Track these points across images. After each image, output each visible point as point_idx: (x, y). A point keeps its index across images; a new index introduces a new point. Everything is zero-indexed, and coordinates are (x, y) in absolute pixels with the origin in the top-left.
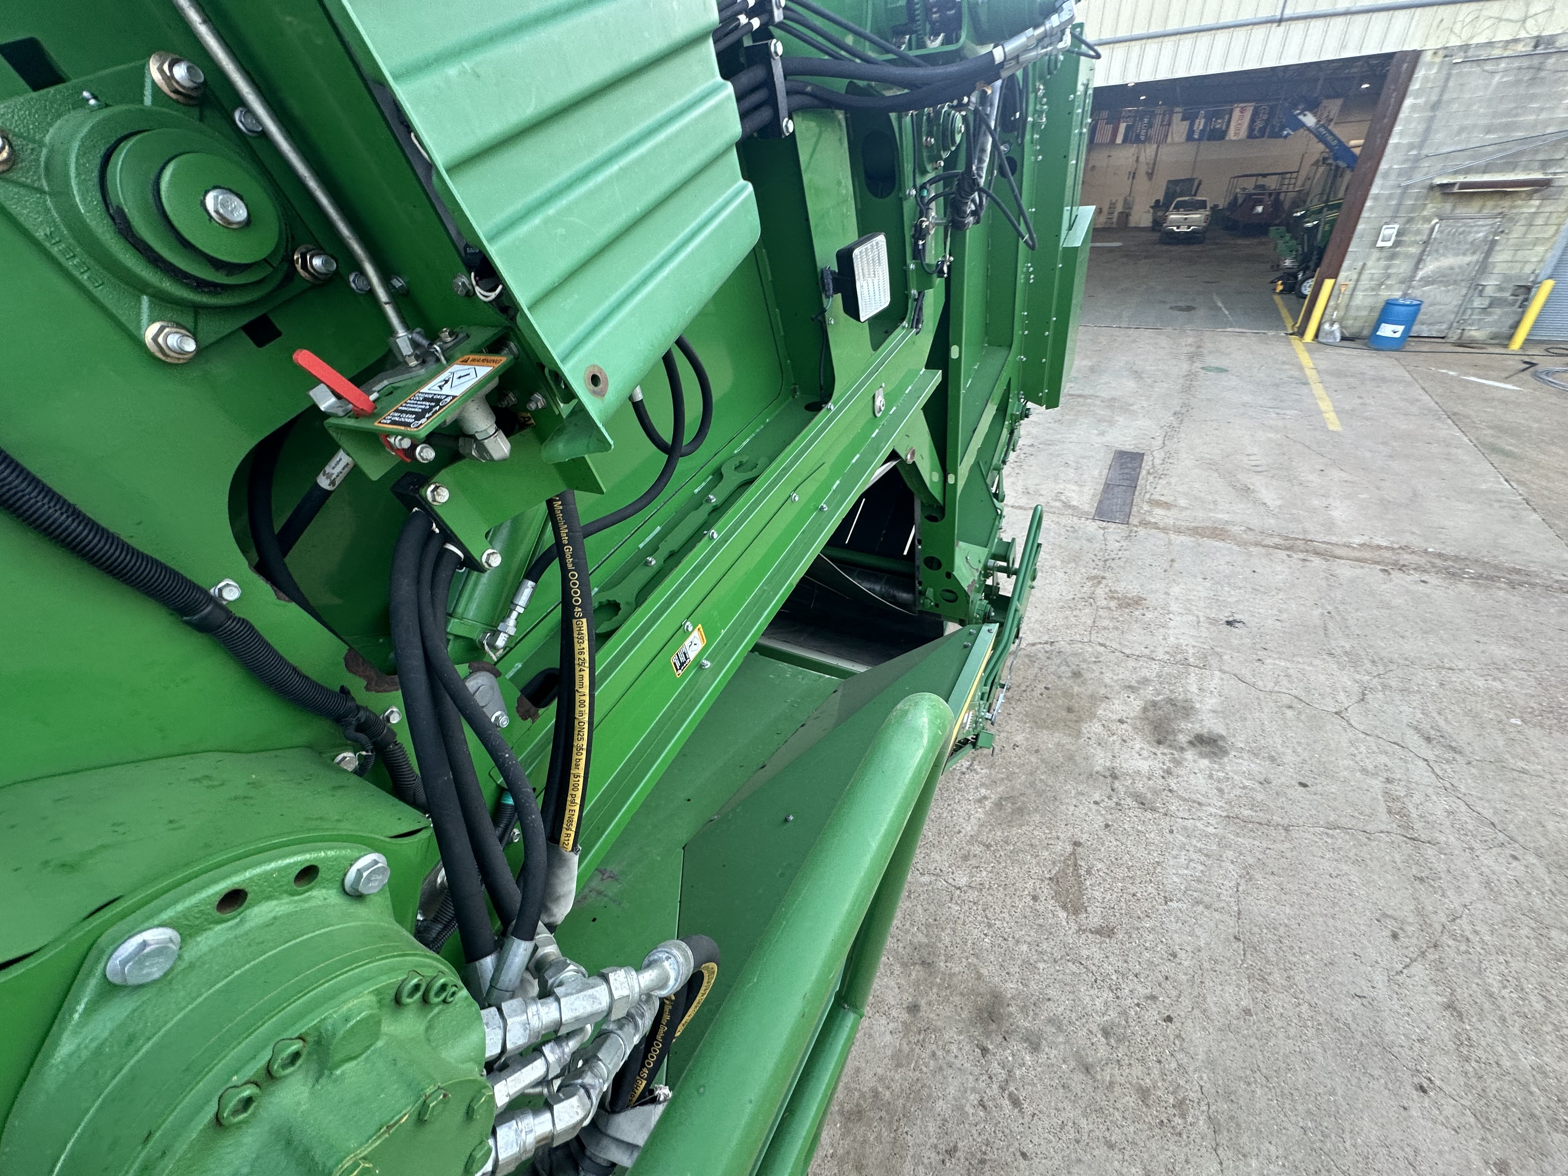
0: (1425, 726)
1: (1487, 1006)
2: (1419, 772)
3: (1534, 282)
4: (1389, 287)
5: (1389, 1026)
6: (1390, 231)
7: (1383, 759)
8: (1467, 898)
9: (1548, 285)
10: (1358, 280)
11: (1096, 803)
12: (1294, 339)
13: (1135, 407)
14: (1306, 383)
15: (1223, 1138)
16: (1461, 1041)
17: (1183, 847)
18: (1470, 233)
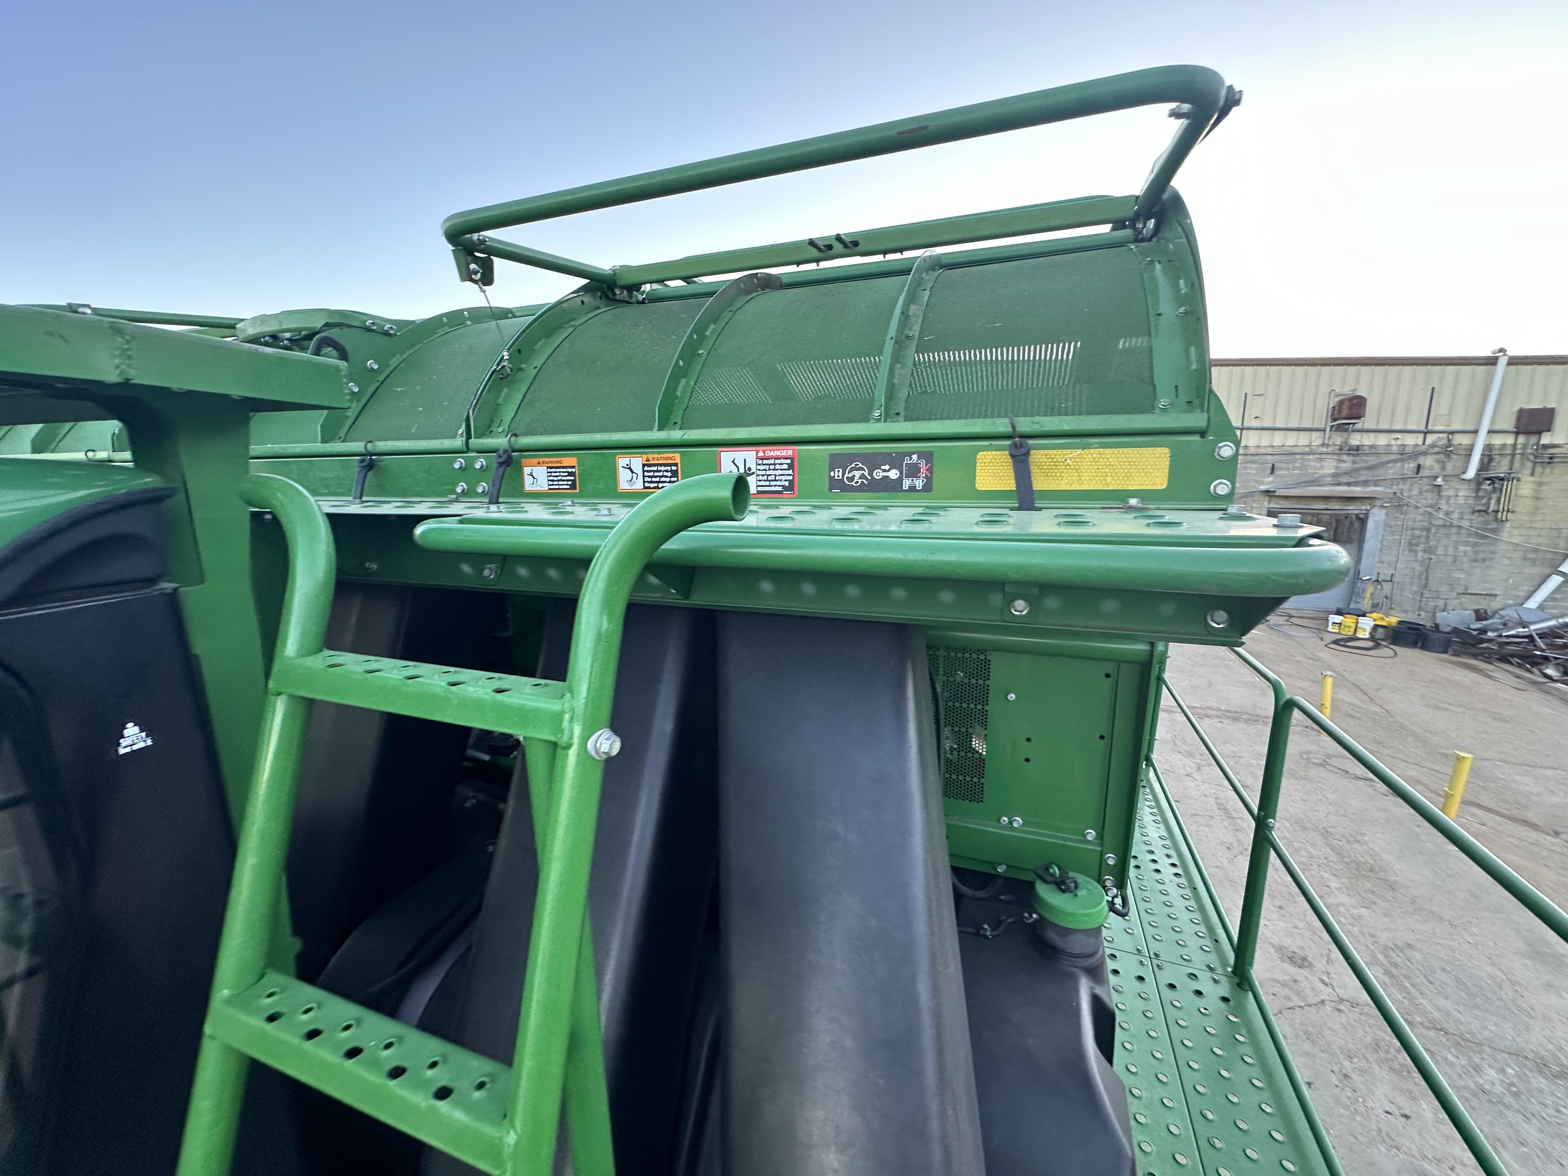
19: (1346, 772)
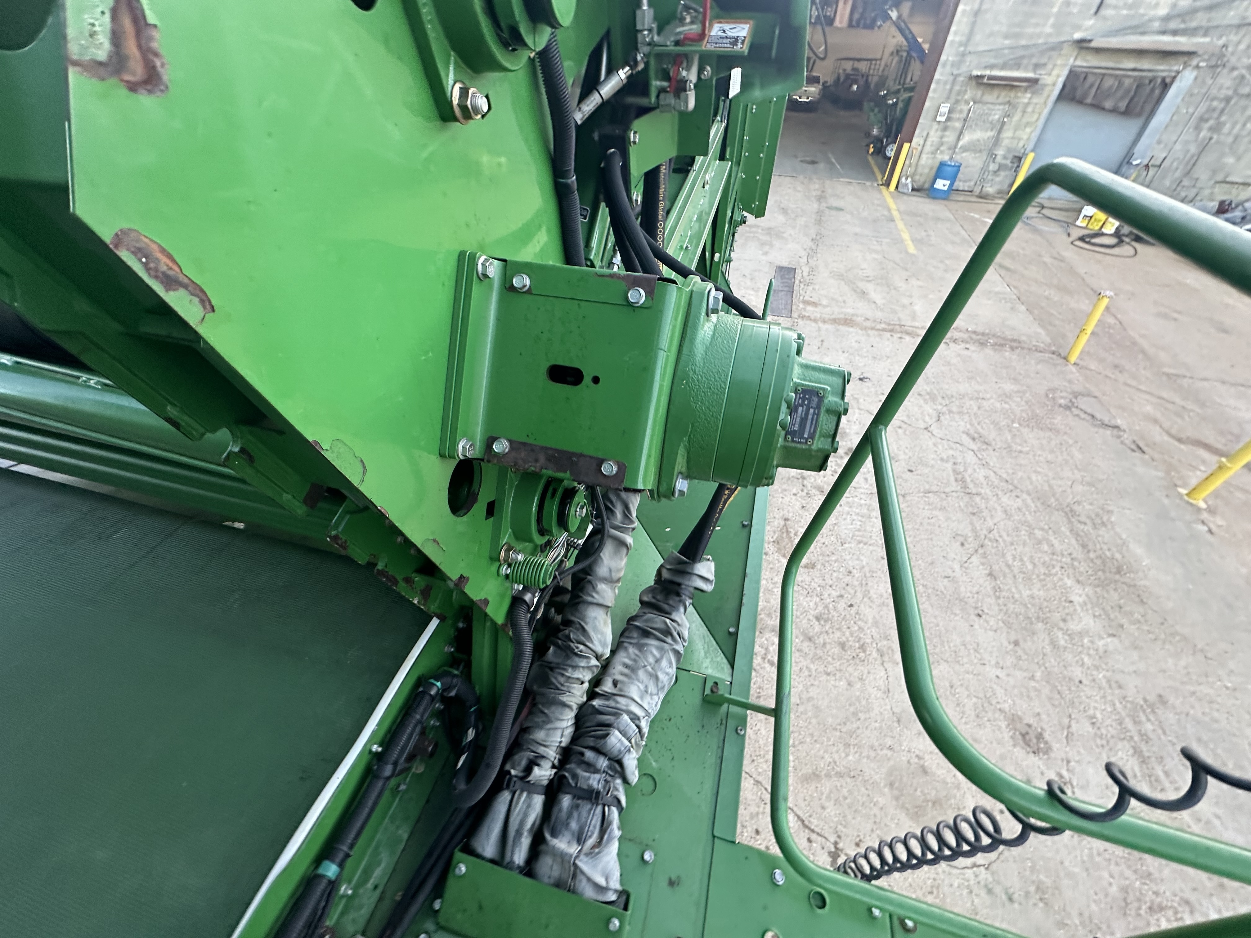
0: (972, 432)
1: (1007, 571)
2: (970, 457)
3: (1024, 154)
4: (942, 152)
5: (962, 589)
6: (945, 108)
7: (951, 452)
8: (995, 521)
9: (1031, 156)
10: (924, 146)
11: (795, 495)
12: (883, 188)
13: (785, 235)
14: (893, 220)
15: (886, 658)
16: (996, 590)
17: (848, 513)
18: (990, 115)
19: (1093, 416)
